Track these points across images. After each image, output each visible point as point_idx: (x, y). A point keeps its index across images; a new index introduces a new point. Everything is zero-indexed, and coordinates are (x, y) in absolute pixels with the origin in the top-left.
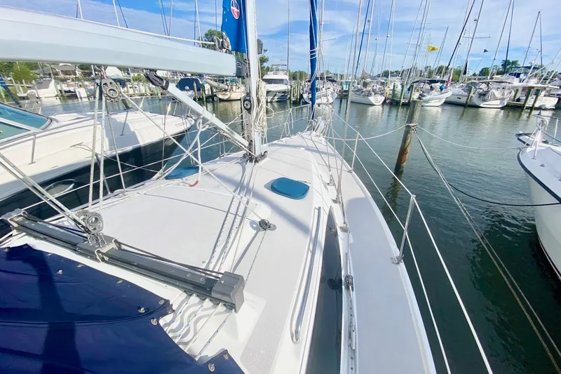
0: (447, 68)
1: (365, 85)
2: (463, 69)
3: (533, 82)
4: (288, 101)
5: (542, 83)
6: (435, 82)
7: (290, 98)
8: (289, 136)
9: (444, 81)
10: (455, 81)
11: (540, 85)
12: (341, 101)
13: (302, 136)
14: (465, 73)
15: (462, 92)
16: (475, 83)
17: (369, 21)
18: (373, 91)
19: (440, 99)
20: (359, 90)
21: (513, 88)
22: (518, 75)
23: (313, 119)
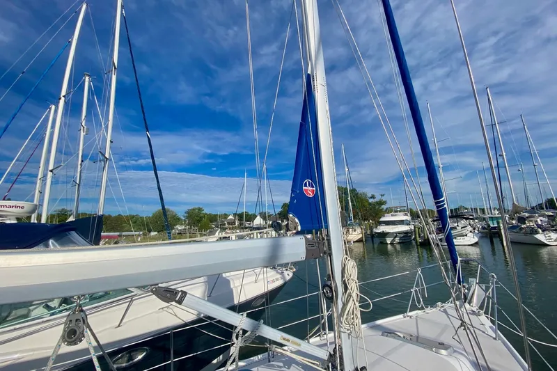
1: (522, 220)
4: (414, 242)
7: (415, 239)
8: (422, 308)
12: (492, 243)
13: (445, 311)
17: (501, 155)
18: (539, 226)
20: (514, 227)
23: (459, 282)
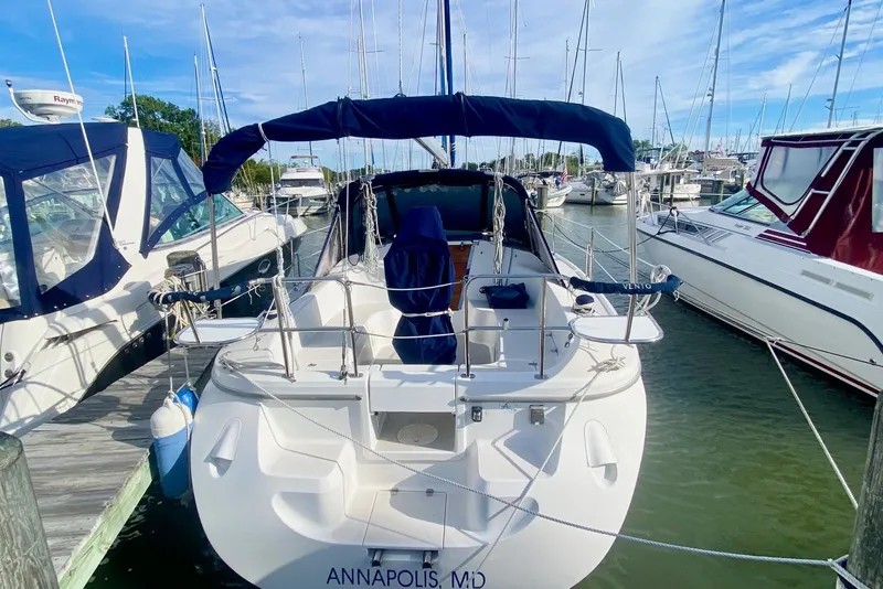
0: (558, 156)
2: (578, 155)
3: (667, 168)
5: (677, 167)
6: (547, 175)
9: (559, 174)
10: (573, 174)
11: (676, 170)
14: (582, 162)
15: (584, 187)
16: (597, 174)
19: (559, 196)
21: (643, 176)
22: (648, 161)
